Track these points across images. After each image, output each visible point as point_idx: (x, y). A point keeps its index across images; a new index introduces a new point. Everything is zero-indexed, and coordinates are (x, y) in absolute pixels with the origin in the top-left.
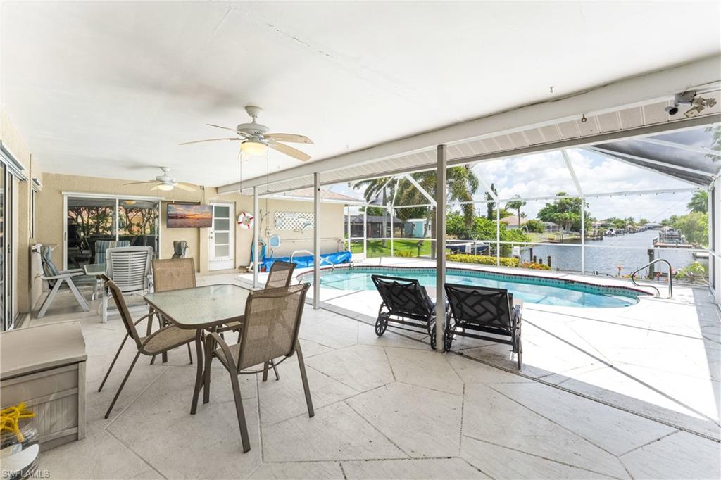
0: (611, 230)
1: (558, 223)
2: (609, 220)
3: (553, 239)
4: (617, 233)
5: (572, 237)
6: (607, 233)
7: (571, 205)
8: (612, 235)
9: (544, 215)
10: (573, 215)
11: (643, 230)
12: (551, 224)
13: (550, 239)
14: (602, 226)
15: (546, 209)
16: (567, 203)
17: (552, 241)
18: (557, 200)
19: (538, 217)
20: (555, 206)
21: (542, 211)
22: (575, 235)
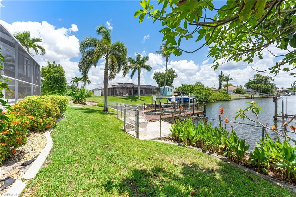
0: (288, 93)
1: (255, 89)
3: (248, 97)
4: (292, 94)
5: (262, 96)
7: (263, 80)
8: (289, 95)
9: (247, 85)
12: (250, 90)
15: (249, 83)
16: (260, 79)
17: (246, 98)
18: (255, 78)
19: (245, 87)
20: (254, 81)
21: (247, 83)
22: (264, 95)
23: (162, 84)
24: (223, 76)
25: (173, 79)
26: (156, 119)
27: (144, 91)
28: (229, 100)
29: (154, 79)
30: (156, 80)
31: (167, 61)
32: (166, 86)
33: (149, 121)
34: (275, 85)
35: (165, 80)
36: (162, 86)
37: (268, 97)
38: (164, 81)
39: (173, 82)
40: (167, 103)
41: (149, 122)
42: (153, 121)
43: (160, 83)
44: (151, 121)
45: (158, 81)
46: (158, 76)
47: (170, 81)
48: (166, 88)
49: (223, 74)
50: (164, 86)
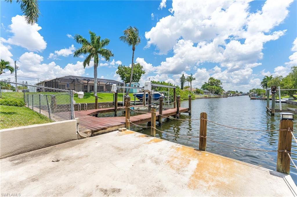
0: (231, 94)
1: (209, 90)
2: (229, 91)
3: (206, 97)
4: (233, 96)
5: (215, 96)
6: (229, 95)
7: (215, 83)
8: (231, 96)
9: (203, 87)
10: (216, 87)
11: (241, 95)
12: (206, 91)
13: (205, 97)
14: (227, 93)
15: (205, 85)
16: (214, 82)
17: (206, 98)
18: (210, 81)
19: (202, 88)
20: (208, 83)
21: (203, 86)
22: (216, 96)
23: (128, 81)
24: (185, 78)
25: (140, 75)
26: (112, 127)
27: (105, 88)
28: (194, 99)
29: (117, 74)
30: (120, 75)
31: (134, 50)
32: (132, 82)
33: (90, 134)
34: (222, 87)
35: (130, 75)
36: (127, 82)
37: (219, 97)
38: (130, 77)
39: (140, 79)
40: (134, 101)
41: (92, 136)
42: (103, 131)
43: (125, 79)
44: (95, 133)
45: (123, 77)
46: (123, 70)
47: (137, 77)
48: (133, 84)
49: (184, 77)
50: (129, 82)
